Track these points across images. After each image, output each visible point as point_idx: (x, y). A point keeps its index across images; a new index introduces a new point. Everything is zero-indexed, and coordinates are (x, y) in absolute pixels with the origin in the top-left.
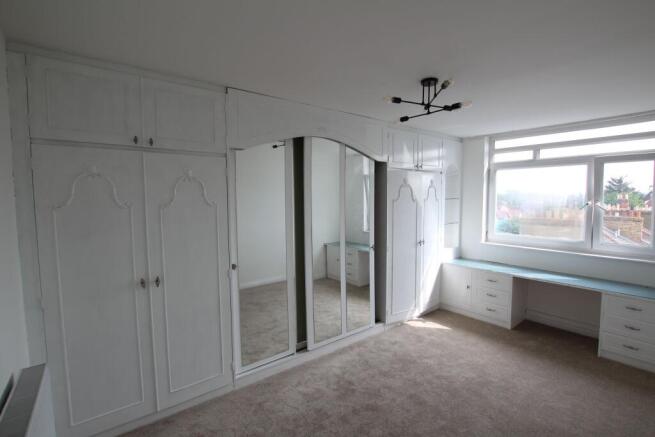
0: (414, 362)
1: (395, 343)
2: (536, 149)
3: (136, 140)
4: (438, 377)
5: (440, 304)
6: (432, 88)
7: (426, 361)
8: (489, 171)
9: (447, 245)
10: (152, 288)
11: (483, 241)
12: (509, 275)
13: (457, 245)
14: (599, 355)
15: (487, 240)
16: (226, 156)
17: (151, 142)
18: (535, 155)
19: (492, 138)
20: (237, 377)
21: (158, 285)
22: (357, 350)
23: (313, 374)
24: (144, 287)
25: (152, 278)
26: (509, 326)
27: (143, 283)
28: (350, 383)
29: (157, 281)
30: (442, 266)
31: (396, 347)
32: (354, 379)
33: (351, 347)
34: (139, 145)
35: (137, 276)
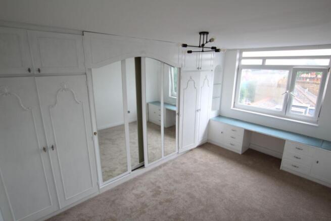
0: (192, 174)
1: (183, 163)
2: (264, 59)
3: (29, 70)
4: (202, 183)
5: (208, 140)
6: (205, 36)
7: (198, 173)
8: (238, 69)
9: (213, 109)
10: (50, 151)
11: (232, 108)
12: (242, 128)
13: (219, 109)
14: (281, 169)
15: (234, 107)
16: (86, 74)
17: (39, 70)
18: (264, 62)
19: (241, 51)
20: (101, 188)
21: (53, 150)
22: (163, 168)
23: (140, 183)
24: (45, 151)
25: (49, 145)
26: (240, 153)
27: (44, 149)
28: (159, 187)
29: (52, 147)
30: (209, 121)
31: (183, 165)
32: (161, 185)
33: (160, 167)
34: (32, 72)
35: (41, 146)
